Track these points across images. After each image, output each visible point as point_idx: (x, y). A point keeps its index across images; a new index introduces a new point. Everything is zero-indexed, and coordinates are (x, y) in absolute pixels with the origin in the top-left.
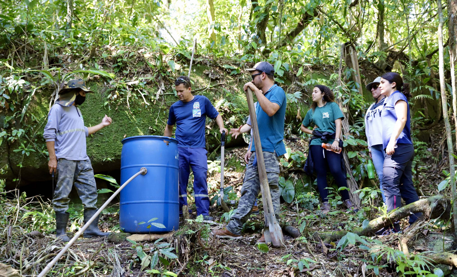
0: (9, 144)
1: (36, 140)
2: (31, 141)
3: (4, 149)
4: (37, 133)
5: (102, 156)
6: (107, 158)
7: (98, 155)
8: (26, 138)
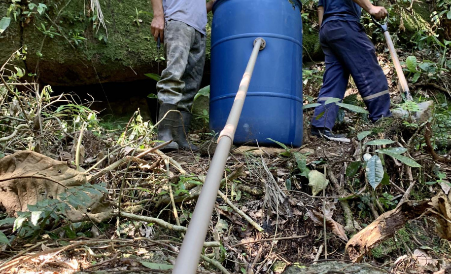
0: (23, 26)
1: (61, 22)
2: (54, 23)
3: (15, 31)
4: (61, 12)
5: (152, 54)
6: (159, 57)
7: (147, 52)
8: (47, 18)
